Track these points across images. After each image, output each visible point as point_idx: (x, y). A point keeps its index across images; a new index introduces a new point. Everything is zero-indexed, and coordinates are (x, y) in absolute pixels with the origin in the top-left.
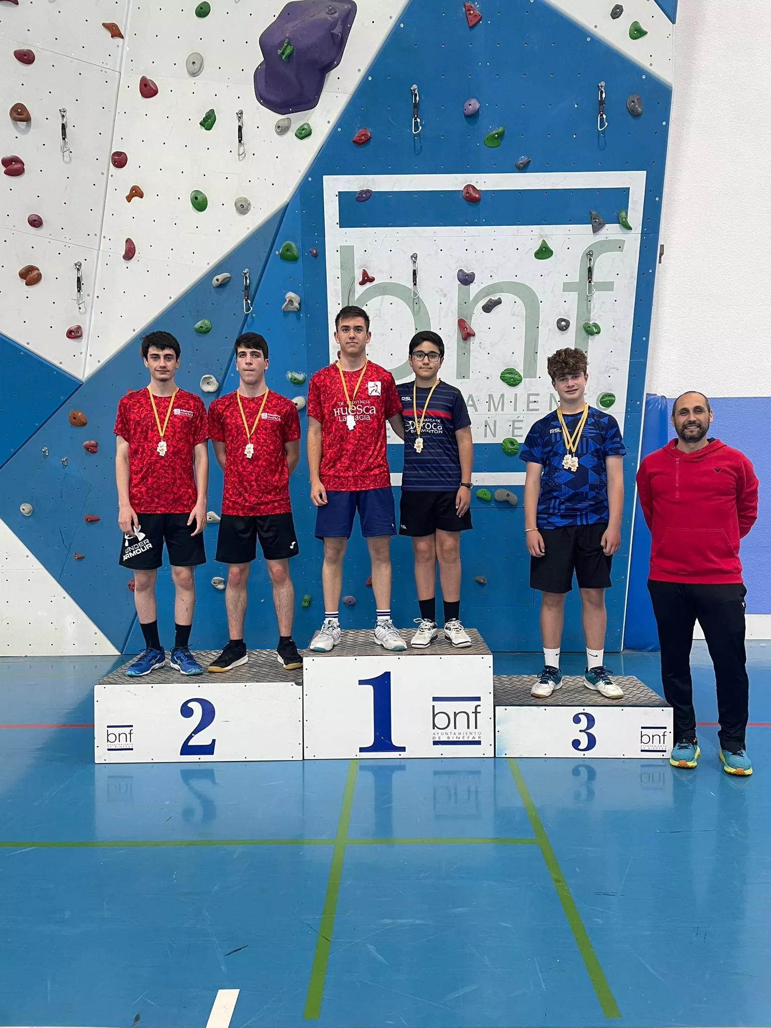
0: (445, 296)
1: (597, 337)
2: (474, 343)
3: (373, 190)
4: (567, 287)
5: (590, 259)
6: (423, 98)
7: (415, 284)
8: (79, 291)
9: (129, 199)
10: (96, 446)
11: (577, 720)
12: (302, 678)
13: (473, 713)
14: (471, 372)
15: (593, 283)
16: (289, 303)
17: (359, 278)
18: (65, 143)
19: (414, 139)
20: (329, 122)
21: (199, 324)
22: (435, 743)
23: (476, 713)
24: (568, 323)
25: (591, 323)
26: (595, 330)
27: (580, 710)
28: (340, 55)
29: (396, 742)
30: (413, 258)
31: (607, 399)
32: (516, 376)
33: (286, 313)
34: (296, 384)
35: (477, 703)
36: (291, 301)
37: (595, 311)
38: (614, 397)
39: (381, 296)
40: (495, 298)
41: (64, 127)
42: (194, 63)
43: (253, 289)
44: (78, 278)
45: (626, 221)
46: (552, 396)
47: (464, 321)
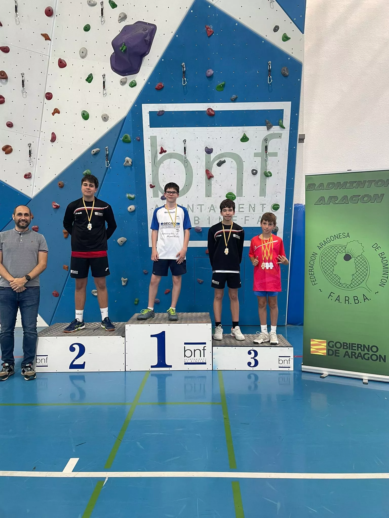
0: (199, 159)
1: (270, 178)
2: (213, 181)
3: (165, 111)
4: (256, 155)
5: (266, 142)
6: (187, 69)
7: (185, 154)
8: (30, 157)
9: (53, 114)
10: (38, 229)
11: (249, 353)
12: (125, 334)
13: (202, 350)
14: (212, 194)
15: (267, 153)
16: (126, 162)
17: (159, 151)
18: (24, 89)
19: (184, 88)
20: (144, 80)
22: (185, 364)
23: (204, 350)
24: (257, 171)
25: (267, 171)
26: (269, 175)
27: (251, 348)
28: (149, 49)
29: (167, 363)
30: (184, 142)
31: (275, 206)
32: (233, 196)
33: (125, 167)
34: (131, 199)
35: (204, 345)
36: (128, 162)
37: (269, 166)
38: (279, 205)
39: (169, 159)
40: (222, 160)
41: (23, 81)
42: (83, 52)
43: (110, 156)
44: (30, 151)
45: (282, 125)
46: (250, 205)
47: (209, 170)
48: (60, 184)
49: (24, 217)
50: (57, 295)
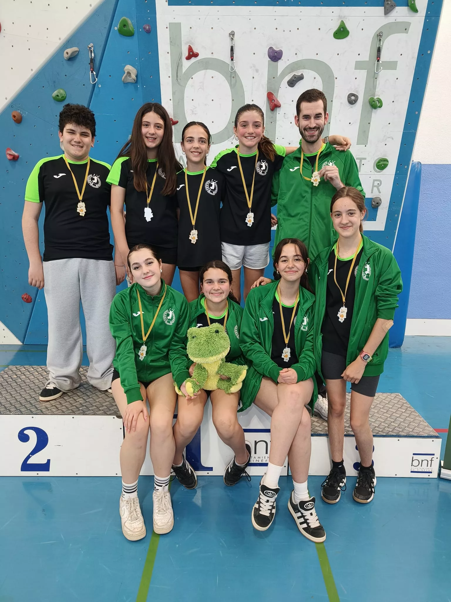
0: (257, 71)
1: (379, 110)
2: (279, 113)
4: (359, 65)
5: (380, 40)
7: (232, 60)
14: (276, 138)
15: (380, 62)
16: (127, 74)
17: (186, 53)
21: (55, 93)
24: (356, 97)
25: (375, 98)
26: (378, 104)
29: (204, 462)
30: (231, 36)
31: (382, 163)
33: (126, 84)
36: (129, 73)
37: (380, 87)
38: (388, 161)
39: (204, 71)
40: (298, 73)
43: (97, 61)
45: (414, 4)
47: (273, 94)
48: (14, 116)
50: (30, 300)
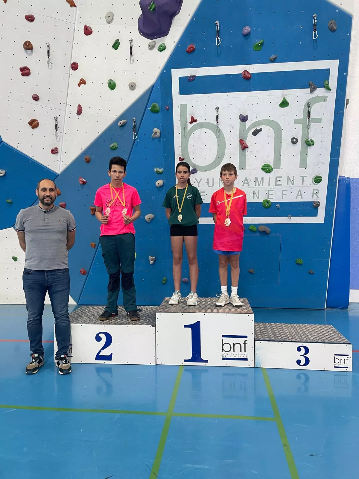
0: (233, 128)
1: (312, 147)
2: (248, 151)
3: (196, 75)
4: (297, 121)
5: (309, 107)
6: (221, 27)
7: (217, 122)
8: (56, 131)
9: (79, 85)
10: (65, 205)
11: (299, 349)
12: (155, 323)
13: (243, 344)
14: (246, 166)
15: (310, 119)
17: (189, 120)
18: (49, 59)
19: (217, 48)
20: (174, 42)
21: (111, 146)
22: (224, 359)
23: (245, 344)
24: (297, 140)
26: (312, 143)
27: (301, 344)
28: (180, 8)
29: (203, 357)
30: (217, 109)
33: (154, 139)
34: (159, 174)
35: (245, 339)
36: (156, 133)
37: (311, 133)
38: (322, 178)
39: (200, 129)
40: (259, 128)
42: (109, 17)
43: (137, 127)
44: (56, 124)
45: (328, 86)
46: (288, 178)
47: (243, 141)
48: (86, 159)
49: (49, 193)
50: (85, 272)
